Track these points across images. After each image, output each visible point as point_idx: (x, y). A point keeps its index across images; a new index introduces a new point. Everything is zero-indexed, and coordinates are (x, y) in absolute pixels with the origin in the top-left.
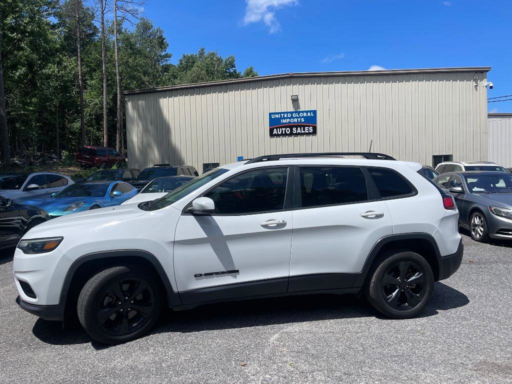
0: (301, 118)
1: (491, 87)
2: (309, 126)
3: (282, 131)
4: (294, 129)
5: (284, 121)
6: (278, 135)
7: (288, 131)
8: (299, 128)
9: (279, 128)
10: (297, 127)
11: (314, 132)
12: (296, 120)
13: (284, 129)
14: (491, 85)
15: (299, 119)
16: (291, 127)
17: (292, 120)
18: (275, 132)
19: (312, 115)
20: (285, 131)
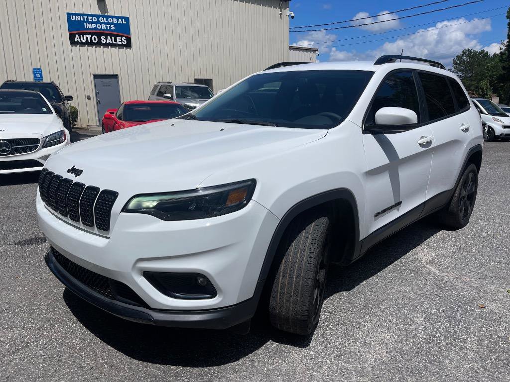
0: (111, 24)
1: (293, 17)
2: (122, 36)
3: (87, 38)
4: (103, 38)
5: (89, 26)
6: (81, 44)
7: (95, 39)
8: (109, 37)
9: (83, 34)
10: (106, 35)
11: (129, 45)
12: (104, 26)
13: (89, 37)
14: (293, 15)
15: (108, 26)
16: (99, 35)
17: (99, 26)
18: (77, 39)
19: (124, 23)
20: (91, 38)
